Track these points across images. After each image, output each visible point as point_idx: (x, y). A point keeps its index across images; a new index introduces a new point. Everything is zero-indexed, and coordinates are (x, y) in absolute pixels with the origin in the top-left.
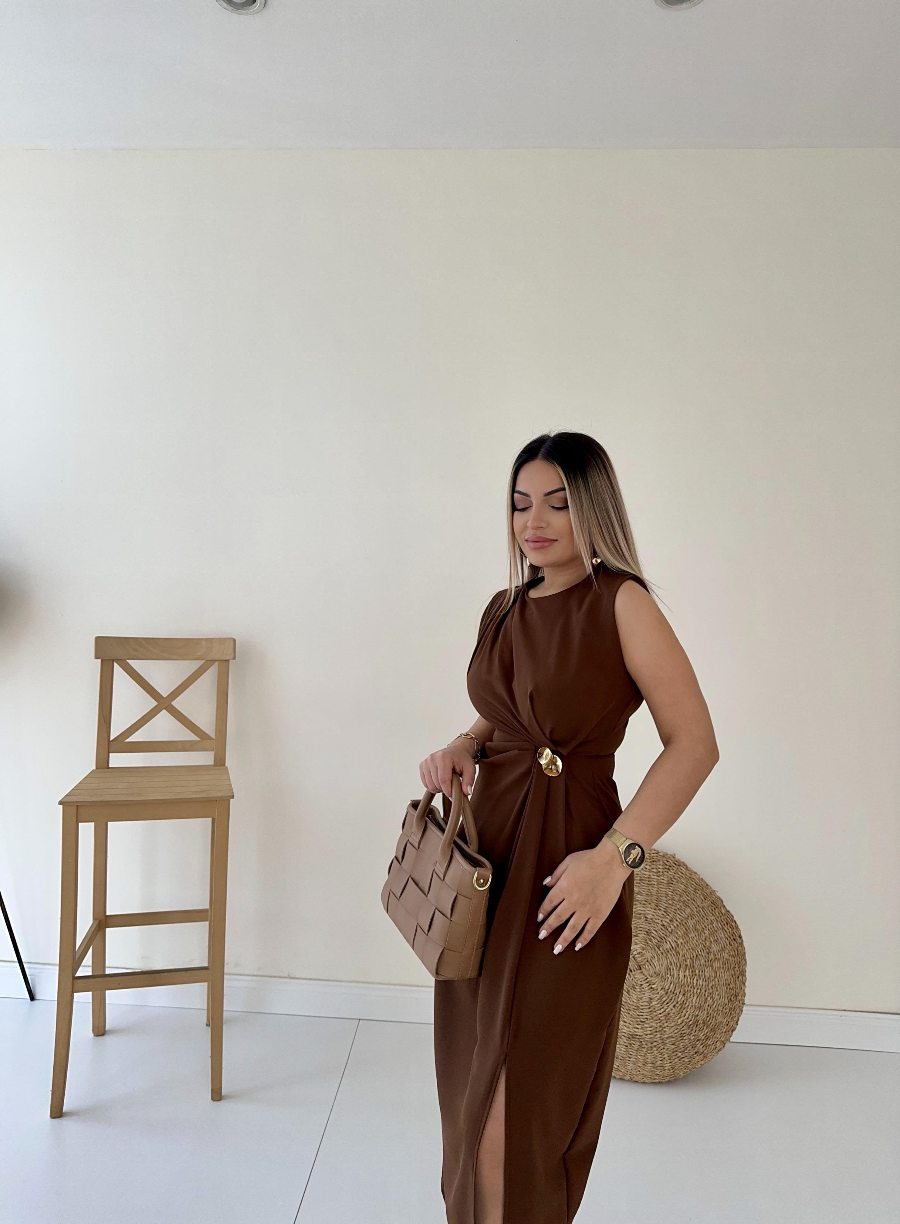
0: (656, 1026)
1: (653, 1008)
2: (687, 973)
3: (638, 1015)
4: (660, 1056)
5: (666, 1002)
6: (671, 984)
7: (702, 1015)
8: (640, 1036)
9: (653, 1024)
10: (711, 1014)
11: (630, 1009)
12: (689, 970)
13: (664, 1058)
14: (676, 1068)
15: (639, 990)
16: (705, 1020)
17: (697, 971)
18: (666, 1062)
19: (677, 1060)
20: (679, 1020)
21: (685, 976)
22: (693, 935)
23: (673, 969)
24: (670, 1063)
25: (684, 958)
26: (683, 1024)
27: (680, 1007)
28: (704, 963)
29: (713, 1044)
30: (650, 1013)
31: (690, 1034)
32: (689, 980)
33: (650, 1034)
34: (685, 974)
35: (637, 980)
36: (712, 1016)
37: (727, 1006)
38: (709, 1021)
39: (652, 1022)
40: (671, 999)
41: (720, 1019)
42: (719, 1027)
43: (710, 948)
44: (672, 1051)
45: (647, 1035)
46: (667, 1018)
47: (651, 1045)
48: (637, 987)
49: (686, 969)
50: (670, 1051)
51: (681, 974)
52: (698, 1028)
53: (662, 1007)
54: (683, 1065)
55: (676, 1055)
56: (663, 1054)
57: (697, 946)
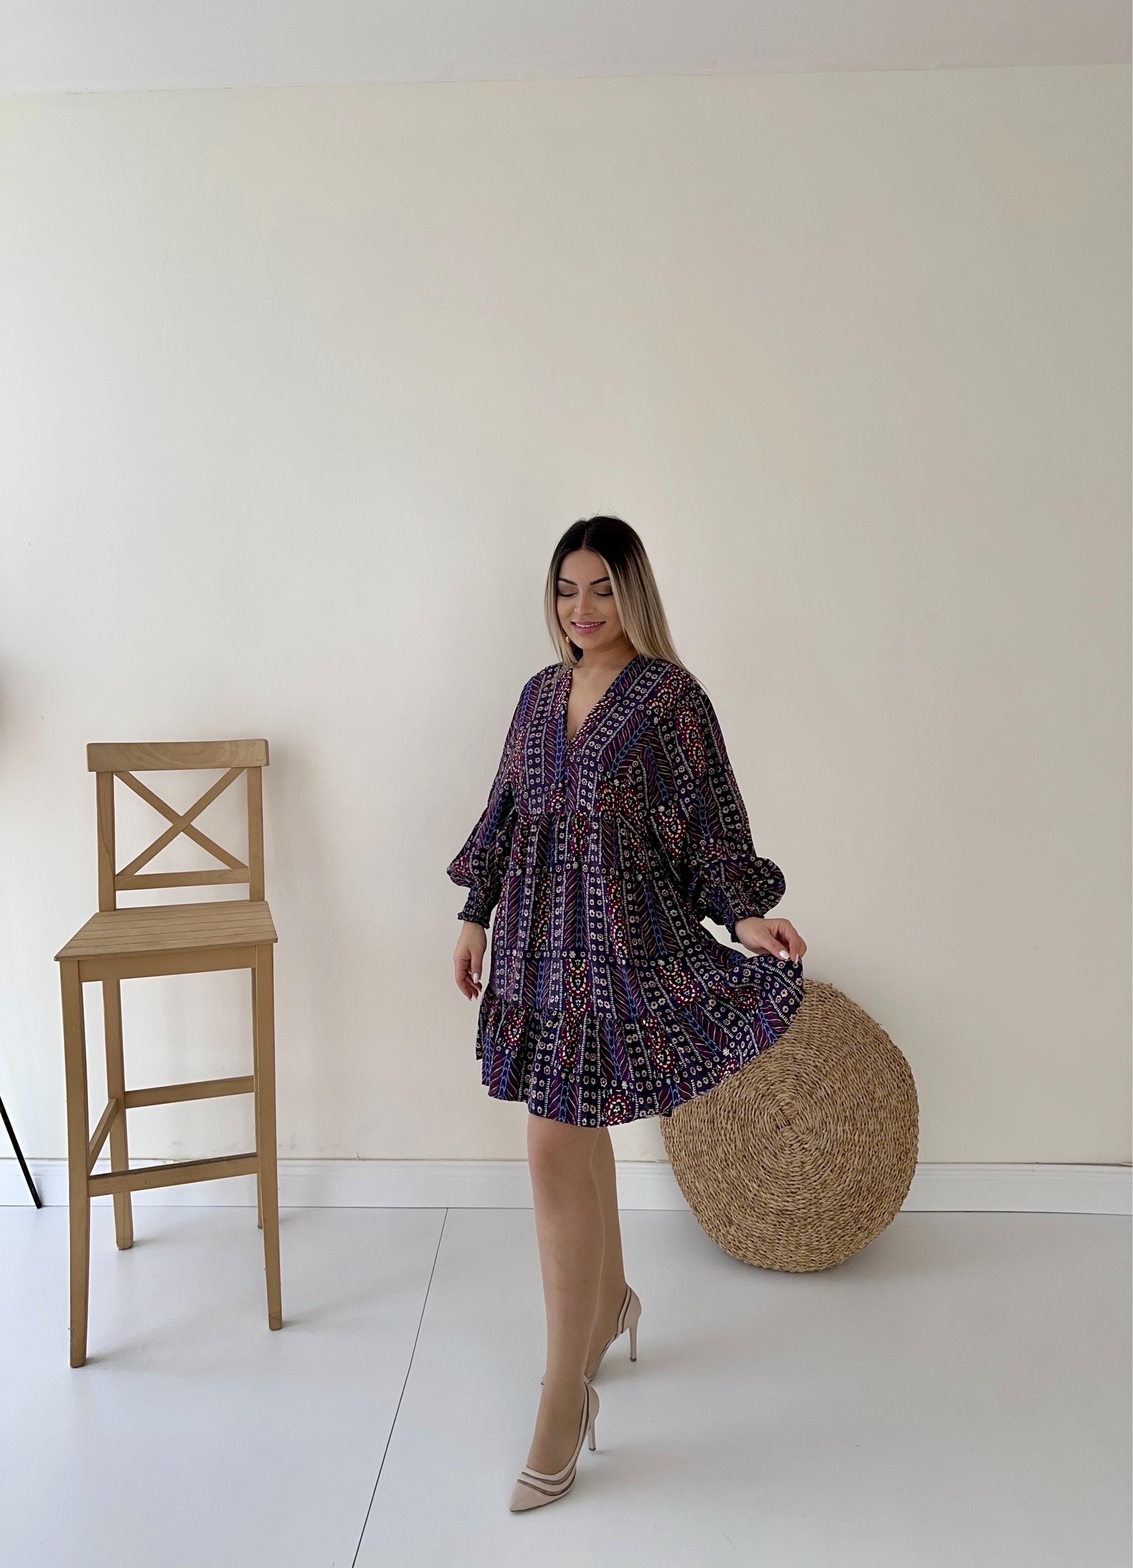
0: (810, 1198)
1: (806, 1174)
3: (788, 1185)
4: (816, 1235)
5: (822, 1165)
6: (827, 1142)
7: (866, 1180)
8: (791, 1211)
9: (807, 1195)
10: (876, 1179)
11: (778, 1177)
12: (849, 1122)
13: (821, 1238)
14: (836, 1250)
15: (789, 1152)
16: (869, 1185)
17: (859, 1124)
18: (823, 1243)
19: (836, 1239)
20: (838, 1189)
21: (843, 1130)
22: (853, 1077)
23: (830, 1123)
24: (828, 1243)
25: (842, 1107)
26: (843, 1193)
27: (838, 1171)
28: (867, 1113)
29: (880, 1216)
30: (803, 1181)
31: (851, 1205)
32: (849, 1136)
33: (803, 1208)
34: (844, 1128)
35: (785, 1139)
36: (878, 1181)
37: (895, 1167)
38: (874, 1188)
39: (805, 1193)
40: (828, 1162)
41: (887, 1183)
42: (886, 1194)
43: (874, 1092)
44: (830, 1229)
45: (799, 1209)
46: (823, 1186)
47: (805, 1222)
48: (785, 1148)
49: (845, 1123)
50: (828, 1228)
51: (840, 1129)
52: (861, 1196)
53: (816, 1172)
54: (844, 1245)
55: (836, 1233)
56: (819, 1233)
57: (858, 1091)
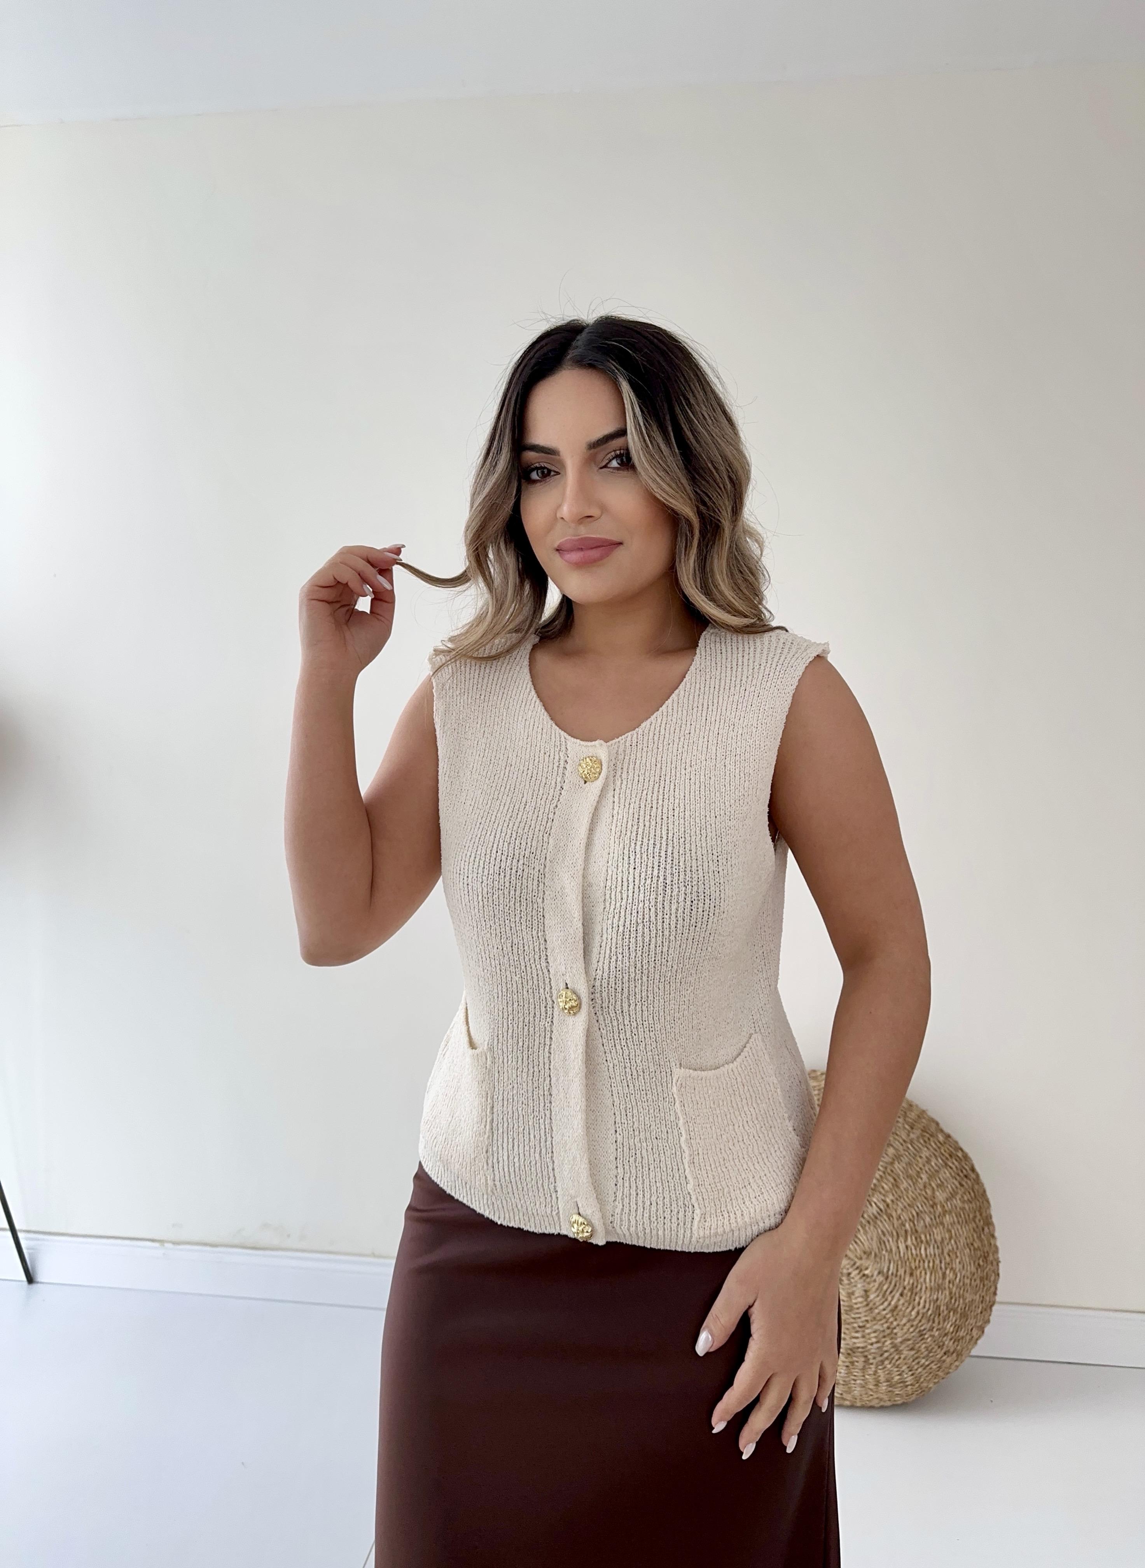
0: (882, 1329)
4: (897, 1369)
9: (878, 1327)
20: (913, 1313)
24: (912, 1375)
27: (910, 1294)
31: (932, 1328)
40: (895, 1286)
52: (941, 1317)
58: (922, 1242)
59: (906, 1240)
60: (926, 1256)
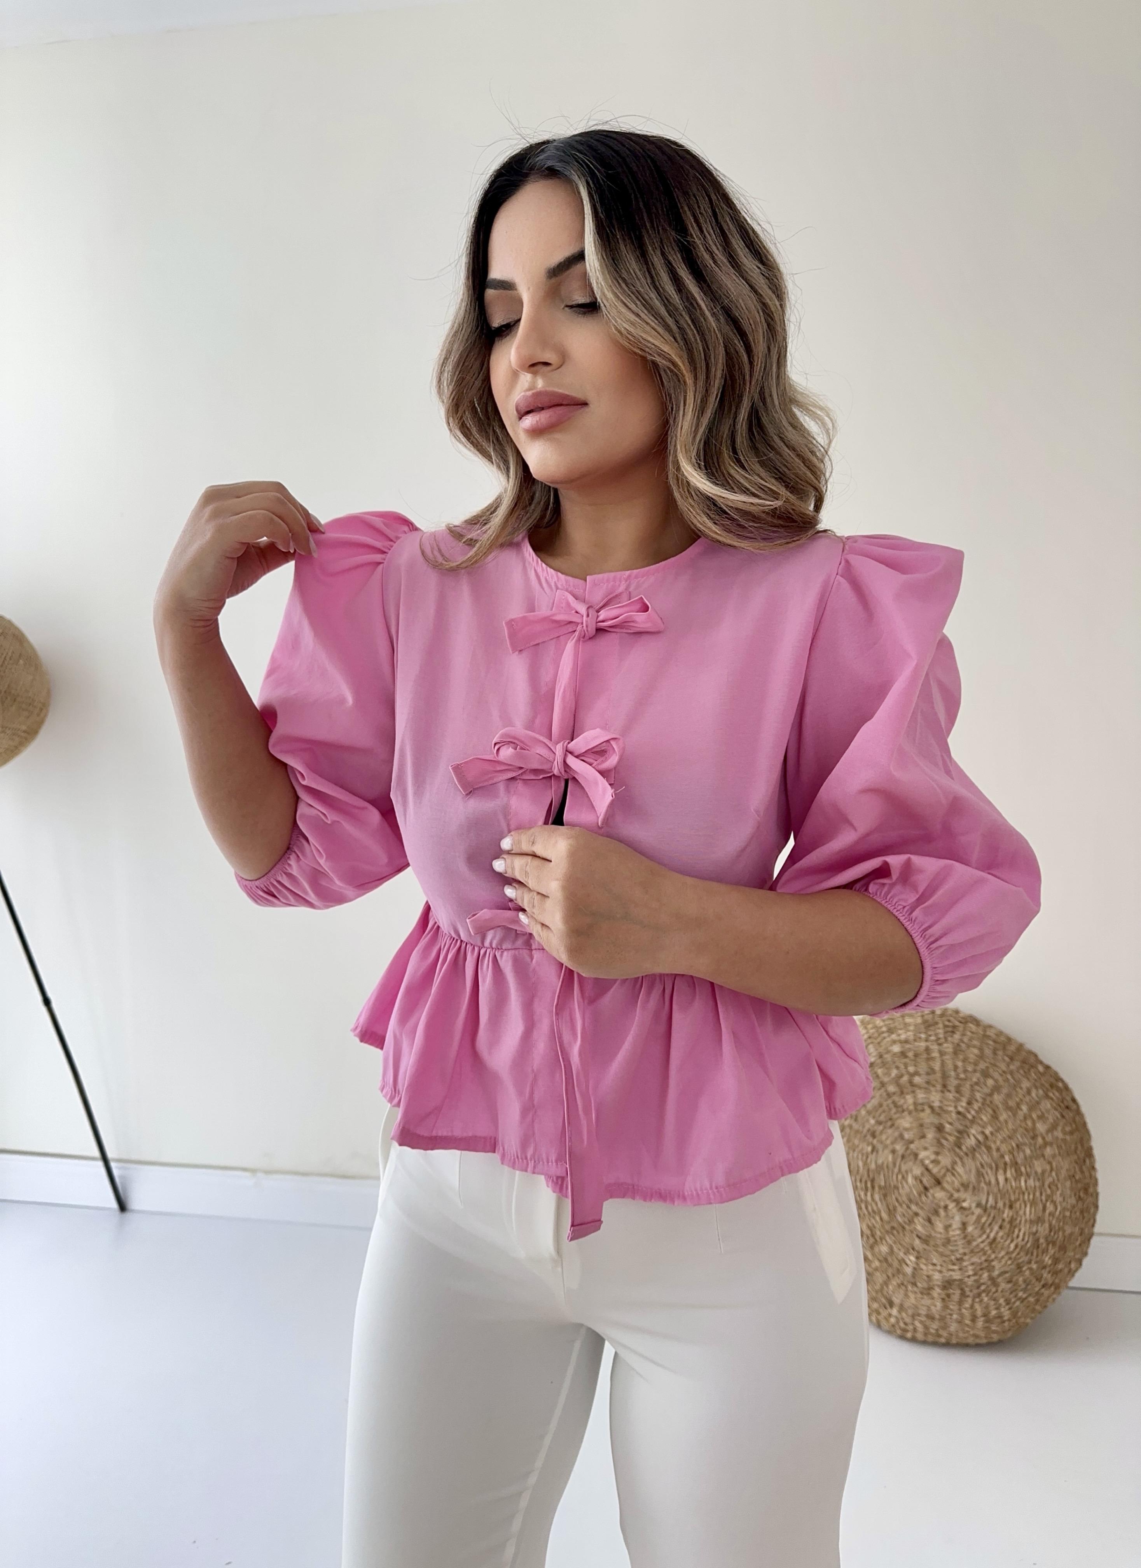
0: (979, 1262)
1: (970, 1236)
2: (1009, 1175)
5: (987, 1223)
6: (989, 1195)
7: (1043, 1230)
8: (959, 1280)
9: (975, 1259)
10: (1055, 1226)
11: (937, 1244)
12: (1010, 1168)
15: (945, 1215)
17: (1022, 1168)
19: (1018, 1303)
20: (1011, 1246)
21: (1006, 1179)
22: (1005, 1116)
23: (987, 1173)
24: (1010, 1310)
25: (998, 1153)
26: (1017, 1250)
27: (1008, 1226)
28: (1030, 1153)
30: (967, 1244)
31: (1029, 1261)
32: (1014, 1184)
33: (973, 1275)
34: (1005, 1176)
35: (938, 1198)
38: (1053, 1237)
39: (972, 1257)
40: (994, 1217)
42: (1069, 1240)
44: (1009, 1292)
45: (968, 1277)
46: (992, 1246)
47: (977, 1291)
48: (940, 1209)
51: (1001, 1179)
52: (1039, 1249)
53: (982, 1231)
55: (1016, 1296)
58: (1021, 1174)
59: (1005, 1172)
60: (1026, 1189)
